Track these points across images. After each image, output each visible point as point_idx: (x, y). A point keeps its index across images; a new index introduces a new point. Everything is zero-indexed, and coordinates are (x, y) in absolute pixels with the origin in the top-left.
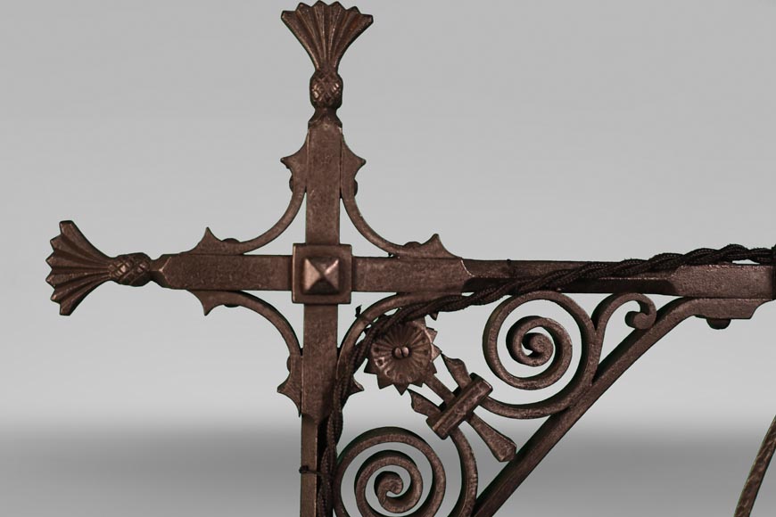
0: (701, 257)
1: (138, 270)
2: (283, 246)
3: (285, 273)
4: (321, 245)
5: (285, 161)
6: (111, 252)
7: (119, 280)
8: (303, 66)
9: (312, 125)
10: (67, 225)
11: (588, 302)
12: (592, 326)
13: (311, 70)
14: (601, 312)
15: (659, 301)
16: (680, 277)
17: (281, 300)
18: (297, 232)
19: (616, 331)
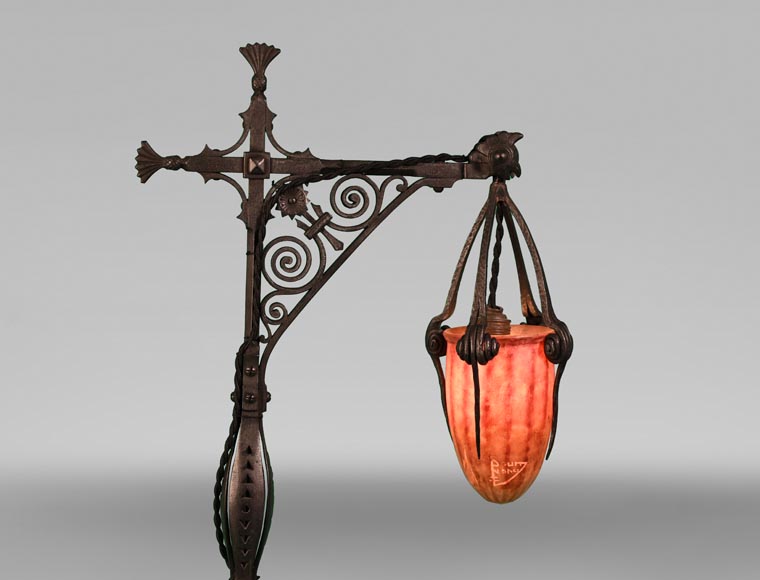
0: (427, 159)
1: (175, 163)
2: (239, 153)
3: (240, 165)
4: (256, 152)
5: (241, 115)
6: (164, 155)
7: (167, 168)
8: (249, 72)
9: (253, 98)
10: (144, 143)
11: (378, 180)
12: (379, 193)
13: (253, 74)
14: (385, 184)
15: (411, 180)
16: (416, 168)
17: (238, 177)
18: (246, 147)
19: (391, 193)
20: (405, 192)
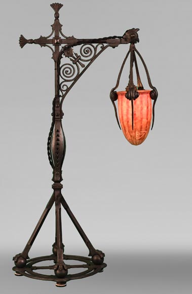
0: (110, 38)
1: (32, 42)
2: (51, 38)
3: (52, 42)
4: (57, 37)
5: (51, 26)
6: (28, 39)
7: (29, 43)
8: (53, 12)
9: (55, 20)
10: (21, 35)
11: (95, 45)
12: (95, 49)
13: (54, 13)
14: (97, 46)
15: (105, 45)
16: (107, 41)
17: (51, 45)
18: (53, 36)
19: (99, 49)
20: (103, 48)
